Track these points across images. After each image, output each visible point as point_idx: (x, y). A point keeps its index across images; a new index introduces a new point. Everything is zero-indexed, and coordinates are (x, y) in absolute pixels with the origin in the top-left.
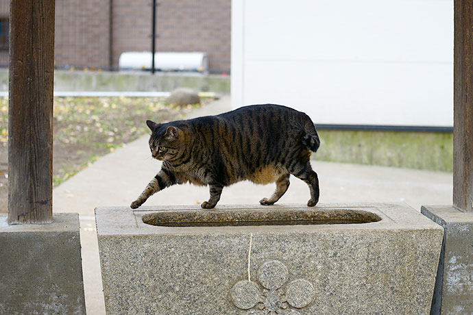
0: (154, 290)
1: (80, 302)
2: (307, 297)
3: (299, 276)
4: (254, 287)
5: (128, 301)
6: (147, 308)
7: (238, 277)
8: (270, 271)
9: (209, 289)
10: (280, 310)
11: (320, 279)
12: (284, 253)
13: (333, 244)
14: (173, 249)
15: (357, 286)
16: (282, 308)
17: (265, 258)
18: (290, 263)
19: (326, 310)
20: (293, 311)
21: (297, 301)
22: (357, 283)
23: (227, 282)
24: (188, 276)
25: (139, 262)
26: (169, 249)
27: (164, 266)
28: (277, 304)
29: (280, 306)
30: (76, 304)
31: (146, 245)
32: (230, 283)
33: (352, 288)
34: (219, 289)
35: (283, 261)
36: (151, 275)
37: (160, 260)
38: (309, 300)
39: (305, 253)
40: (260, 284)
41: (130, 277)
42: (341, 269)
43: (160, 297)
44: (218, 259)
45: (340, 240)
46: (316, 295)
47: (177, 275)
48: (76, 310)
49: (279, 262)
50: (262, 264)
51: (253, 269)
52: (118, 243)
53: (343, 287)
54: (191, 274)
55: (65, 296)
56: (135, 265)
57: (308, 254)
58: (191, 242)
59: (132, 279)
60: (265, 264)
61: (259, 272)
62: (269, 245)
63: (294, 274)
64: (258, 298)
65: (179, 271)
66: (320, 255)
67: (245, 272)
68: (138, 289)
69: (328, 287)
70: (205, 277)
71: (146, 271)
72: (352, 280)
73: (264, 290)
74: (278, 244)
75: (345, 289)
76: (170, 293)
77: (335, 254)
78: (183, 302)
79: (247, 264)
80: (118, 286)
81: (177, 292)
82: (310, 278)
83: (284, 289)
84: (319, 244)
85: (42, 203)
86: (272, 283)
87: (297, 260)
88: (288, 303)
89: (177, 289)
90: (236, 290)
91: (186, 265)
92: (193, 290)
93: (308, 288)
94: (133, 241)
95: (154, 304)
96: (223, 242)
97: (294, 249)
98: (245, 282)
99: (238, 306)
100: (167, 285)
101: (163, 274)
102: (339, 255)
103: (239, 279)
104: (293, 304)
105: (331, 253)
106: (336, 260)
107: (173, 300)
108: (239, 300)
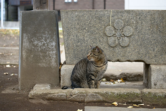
0: (79, 29)
1: (55, 34)
2: (130, 32)
3: (128, 25)
4: (112, 29)
5: (70, 33)
6: (77, 35)
7: (107, 25)
8: (118, 23)
9: (97, 29)
10: (121, 37)
11: (135, 26)
12: (122, 17)
13: (139, 14)
14: (85, 15)
15: (148, 29)
16: (122, 36)
17: (116, 19)
18: (124, 21)
19: (137, 38)
20: (126, 37)
21: (127, 34)
22: (147, 28)
23: (103, 27)
24: (90, 24)
25: (74, 19)
26: (84, 15)
27: (82, 21)
28: (120, 35)
29: (121, 35)
30: (53, 35)
31: (76, 13)
32: (104, 27)
33: (146, 30)
34: (101, 29)
35: (122, 20)
36: (78, 24)
37: (81, 19)
38: (131, 34)
39: (129, 17)
40: (114, 28)
41: (71, 24)
42: (142, 23)
43: (81, 31)
44: (100, 19)
45: (141, 13)
46: (134, 32)
47: (87, 24)
48: (54, 37)
49: (121, 20)
50: (115, 21)
51: (112, 22)
52: (67, 12)
53: (143, 29)
54: (91, 23)
55: (50, 32)
56: (73, 20)
57: (131, 18)
58: (91, 13)
59: (72, 25)
60: (116, 20)
61: (114, 23)
62: (117, 14)
63: (126, 24)
64: (114, 32)
65: (87, 23)
66: (135, 18)
67: (109, 23)
68: (74, 28)
69: (137, 29)
70: (96, 25)
71: (76, 22)
72: (146, 27)
73: (116, 30)
74: (120, 14)
75: (143, 30)
76: (84, 30)
77: (140, 18)
78: (89, 33)
79: (110, 20)
80: (67, 28)
81: (87, 30)
82: (131, 26)
83: (123, 30)
84: (134, 14)
85: (44, 3)
86: (118, 27)
87: (127, 20)
88: (124, 35)
89: (87, 29)
90: (106, 30)
91: (90, 21)
92: (92, 29)
93: (131, 30)
94: (72, 12)
95: (79, 34)
96: (102, 13)
97: (126, 16)
98: (109, 27)
99: (107, 35)
100: (83, 27)
101: (82, 23)
102: (141, 18)
103: (107, 26)
104: (126, 35)
105: (138, 17)
106: (140, 20)
107: (85, 33)
108: (107, 33)
